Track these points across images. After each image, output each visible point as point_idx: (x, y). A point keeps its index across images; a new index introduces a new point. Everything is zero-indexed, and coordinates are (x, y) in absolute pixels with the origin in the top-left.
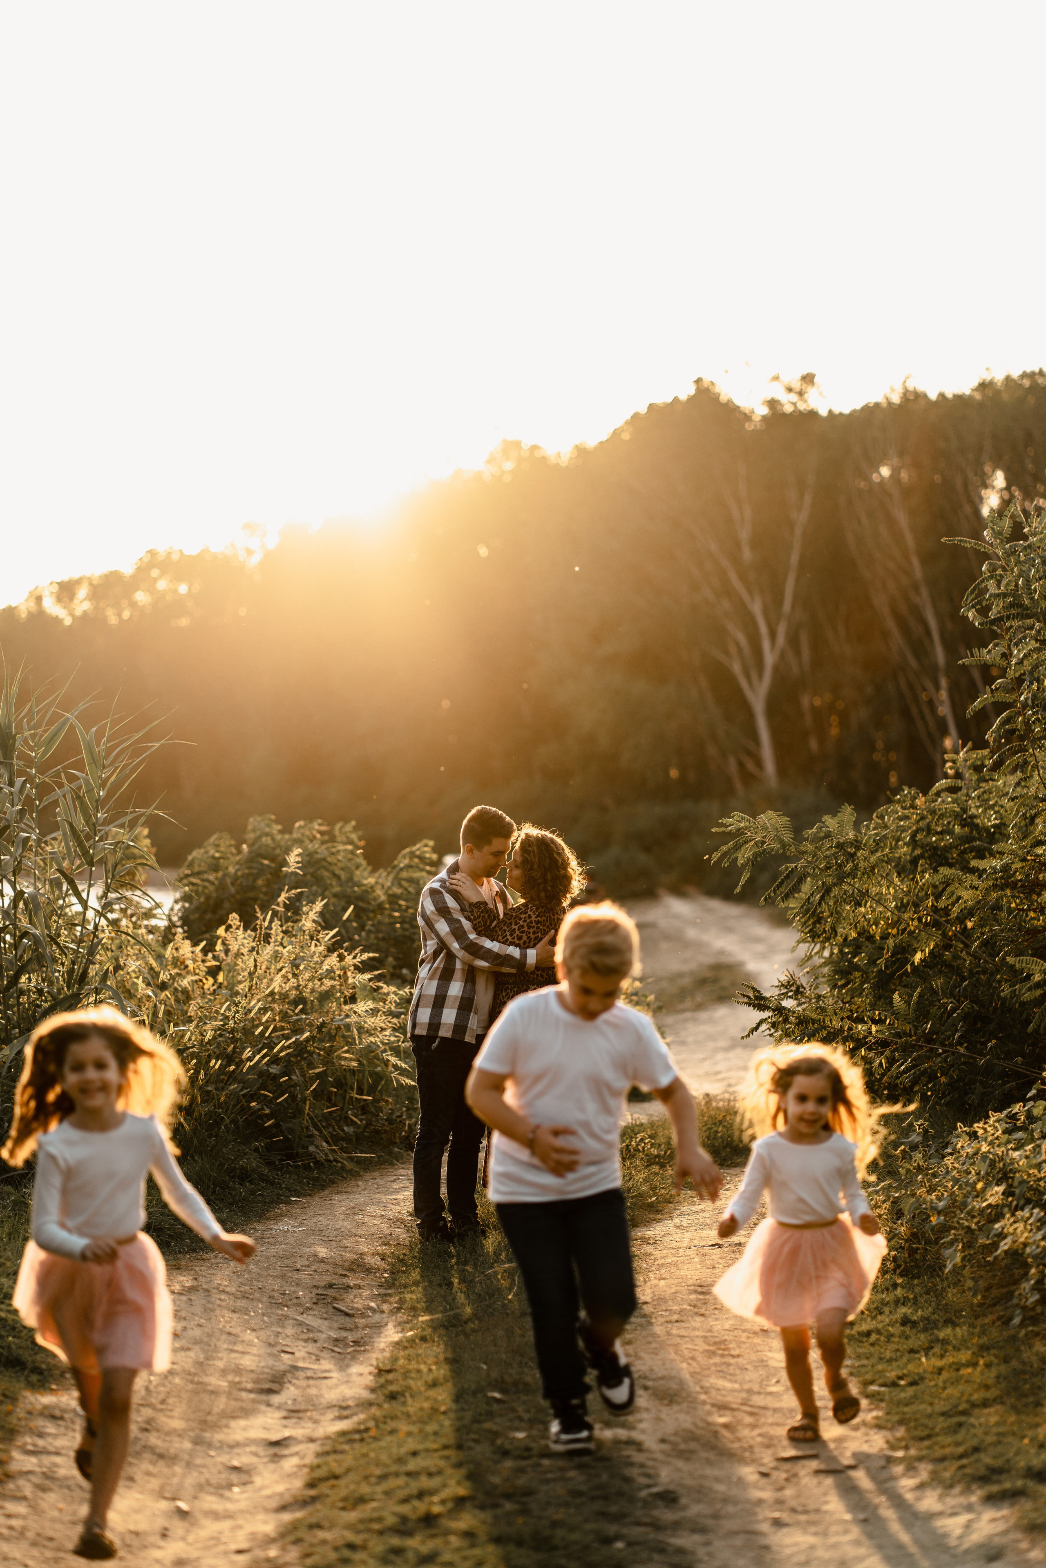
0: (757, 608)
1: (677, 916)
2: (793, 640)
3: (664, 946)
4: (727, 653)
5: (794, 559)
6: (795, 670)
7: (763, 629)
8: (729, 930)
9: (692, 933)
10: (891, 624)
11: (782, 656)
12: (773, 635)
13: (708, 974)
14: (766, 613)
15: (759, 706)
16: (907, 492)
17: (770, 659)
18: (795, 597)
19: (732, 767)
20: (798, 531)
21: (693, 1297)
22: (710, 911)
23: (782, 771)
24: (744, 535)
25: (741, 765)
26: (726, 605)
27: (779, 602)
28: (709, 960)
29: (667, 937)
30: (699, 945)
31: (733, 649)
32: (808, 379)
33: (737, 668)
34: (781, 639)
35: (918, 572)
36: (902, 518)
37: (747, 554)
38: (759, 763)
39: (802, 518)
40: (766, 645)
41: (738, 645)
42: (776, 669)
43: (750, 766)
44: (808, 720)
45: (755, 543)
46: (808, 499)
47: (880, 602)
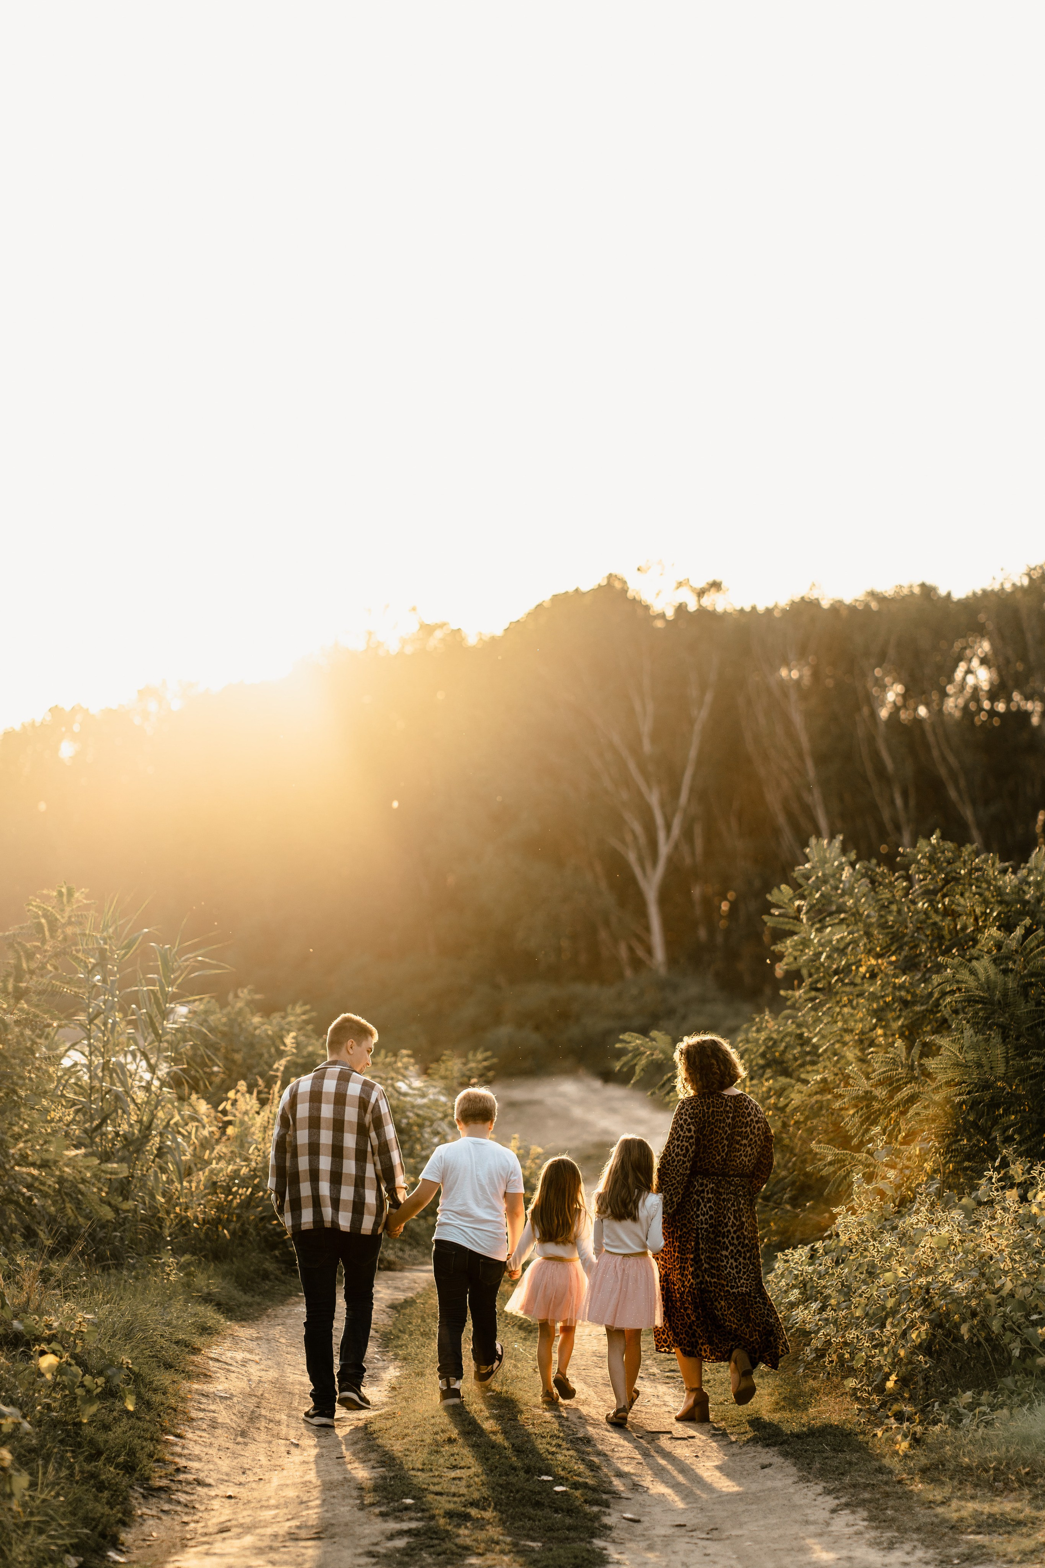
0: (654, 799)
1: (563, 1095)
2: (688, 834)
3: (551, 1123)
4: (623, 841)
5: (693, 753)
6: (688, 861)
7: (659, 820)
8: (613, 1111)
9: (577, 1112)
10: (781, 820)
11: (676, 847)
12: (668, 827)
13: (592, 1151)
14: (663, 805)
15: (651, 895)
16: (804, 695)
17: (664, 849)
18: (692, 790)
19: (623, 952)
20: (698, 727)
21: (595, 1358)
22: (594, 1091)
23: (672, 960)
24: (646, 728)
25: (631, 949)
26: (625, 795)
27: (675, 793)
28: (596, 1139)
29: (554, 1115)
30: (584, 1125)
31: (629, 838)
32: (716, 585)
33: (632, 857)
34: (676, 830)
35: (811, 772)
36: (798, 719)
37: (647, 747)
38: (649, 951)
39: (702, 715)
40: (661, 835)
41: (633, 832)
42: (670, 860)
43: (641, 953)
44: (698, 911)
45: (655, 738)
46: (709, 697)
47: (773, 799)
